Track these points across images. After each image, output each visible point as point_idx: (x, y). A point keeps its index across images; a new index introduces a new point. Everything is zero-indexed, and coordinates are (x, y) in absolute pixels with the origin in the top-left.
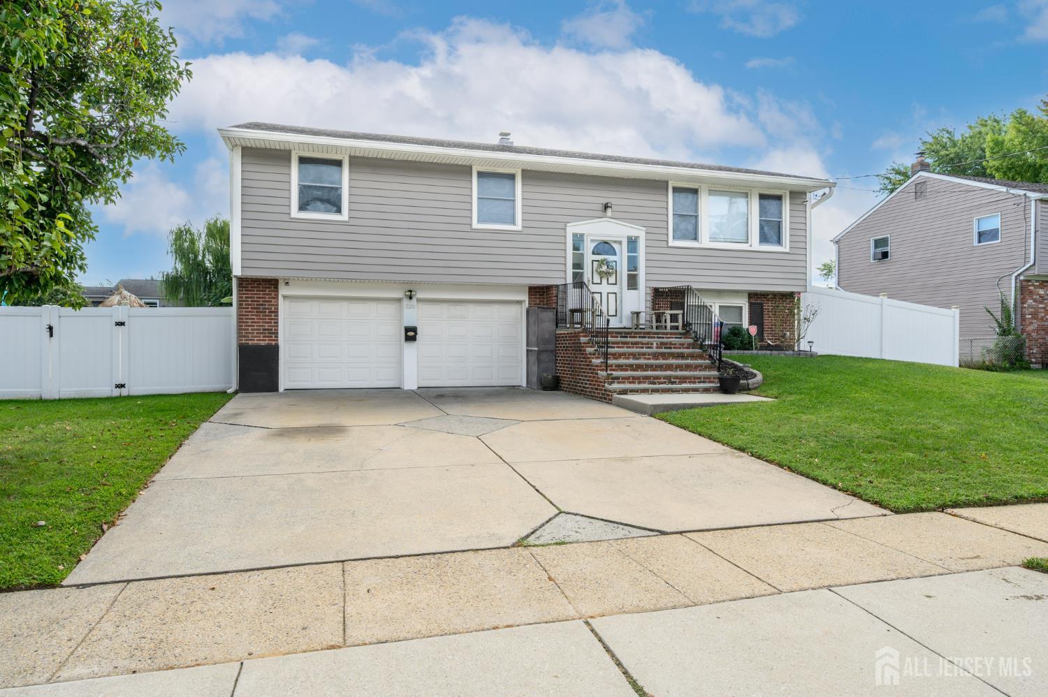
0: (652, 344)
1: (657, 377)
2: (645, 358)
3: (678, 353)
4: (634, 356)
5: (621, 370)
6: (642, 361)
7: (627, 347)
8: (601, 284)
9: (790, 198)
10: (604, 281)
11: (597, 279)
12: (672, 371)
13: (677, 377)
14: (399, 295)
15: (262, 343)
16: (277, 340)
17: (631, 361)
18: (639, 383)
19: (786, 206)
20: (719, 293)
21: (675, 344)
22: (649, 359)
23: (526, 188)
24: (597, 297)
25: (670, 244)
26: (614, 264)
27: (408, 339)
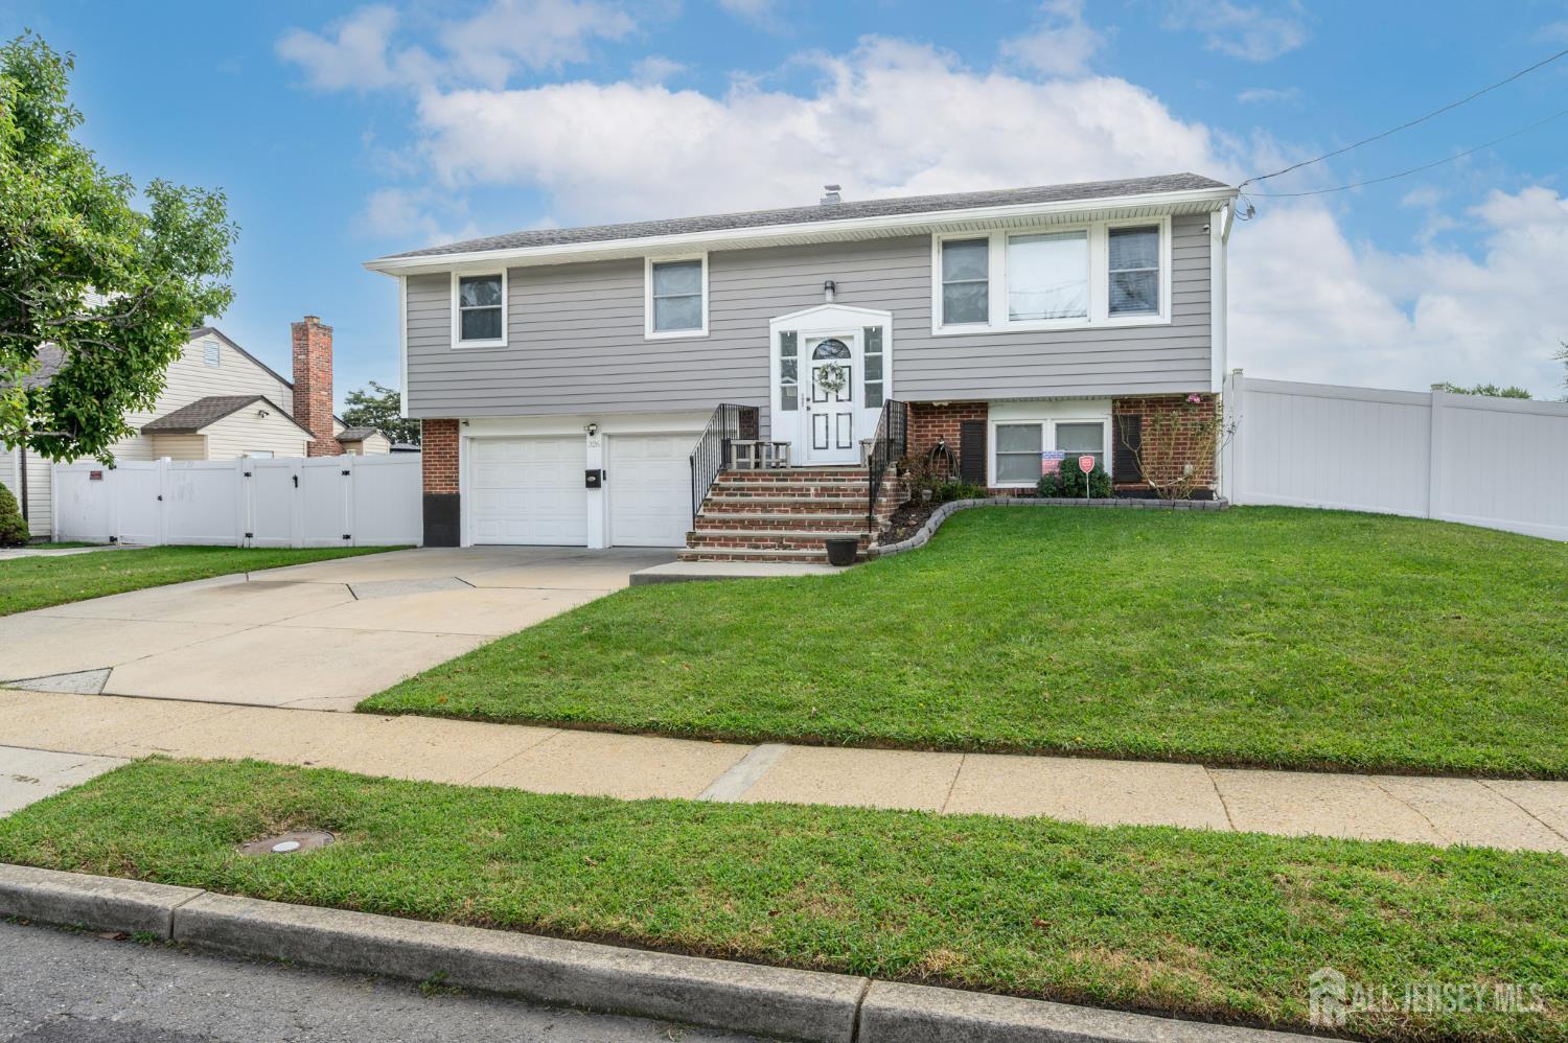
0: (808, 490)
1: (762, 539)
2: (780, 511)
3: (830, 504)
4: (765, 507)
5: (728, 528)
6: (775, 515)
7: (770, 495)
8: (827, 401)
9: (1174, 227)
10: (832, 396)
11: (820, 395)
12: (804, 529)
13: (791, 539)
14: (580, 431)
15: (444, 492)
16: (458, 489)
17: (759, 515)
18: (735, 546)
20: (1054, 403)
21: (846, 490)
22: (786, 512)
23: (717, 277)
24: (820, 421)
25: (935, 332)
26: (846, 370)
27: (589, 485)
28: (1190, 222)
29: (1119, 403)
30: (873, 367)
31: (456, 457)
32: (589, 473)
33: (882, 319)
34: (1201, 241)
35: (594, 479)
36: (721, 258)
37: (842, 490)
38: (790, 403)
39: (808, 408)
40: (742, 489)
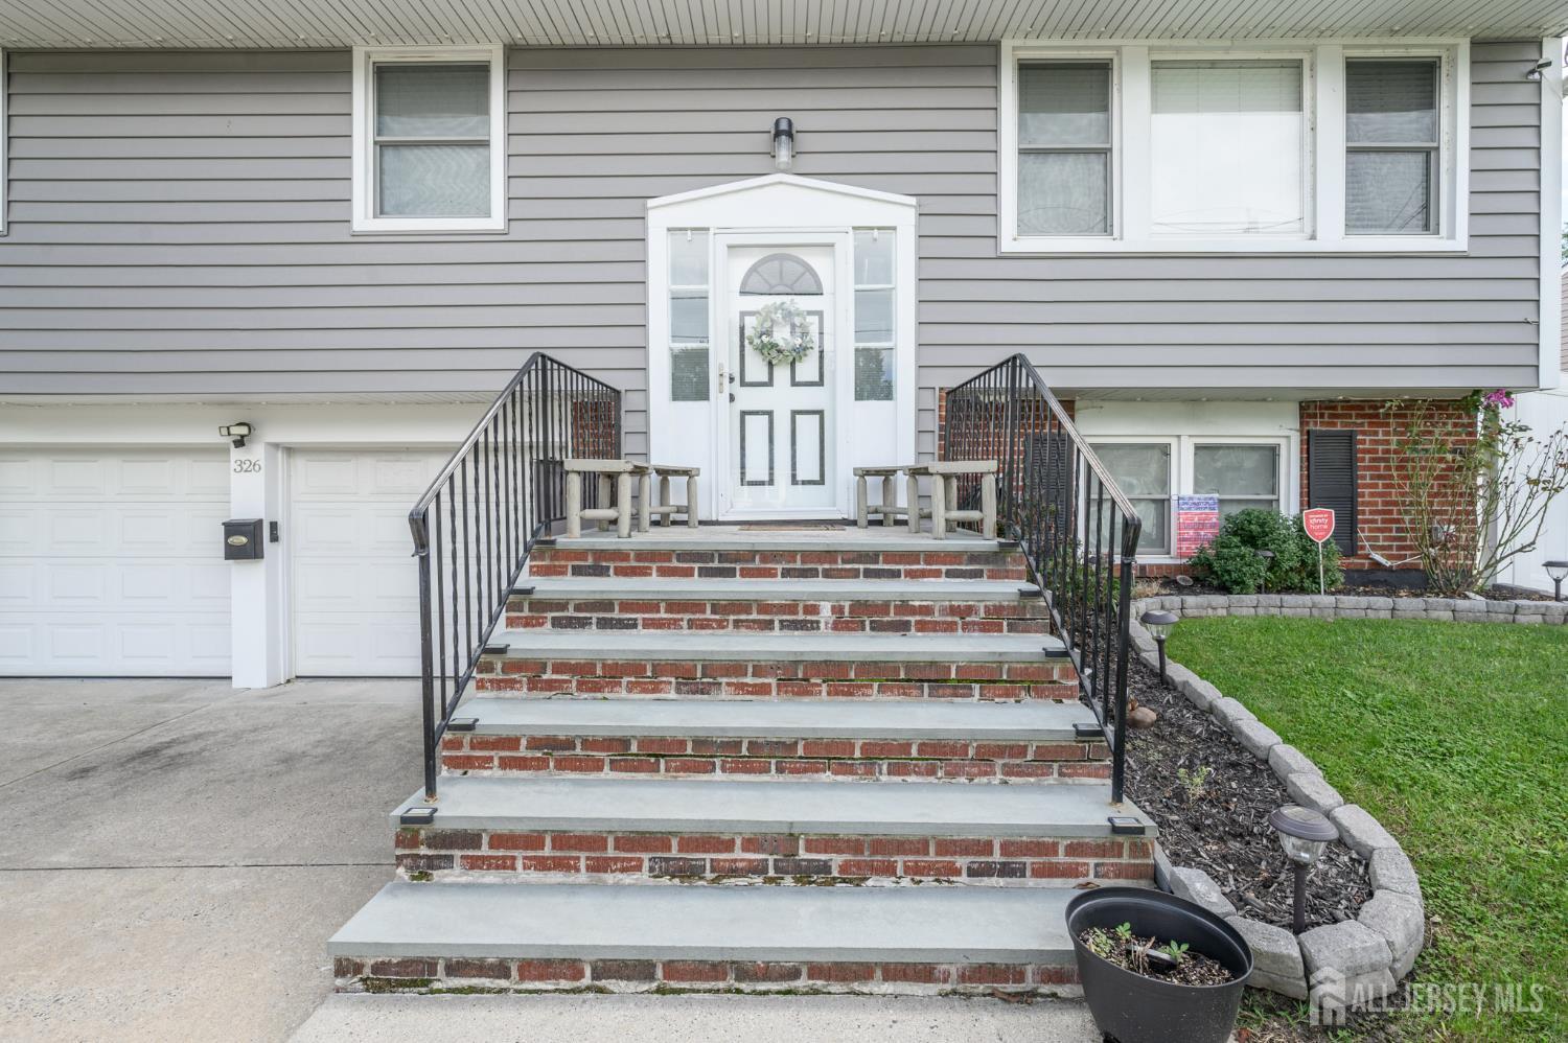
0: (813, 609)
2: (741, 687)
4: (688, 676)
8: (770, 383)
9: (1474, 63)
10: (782, 374)
11: (756, 369)
13: (829, 841)
14: (213, 437)
18: (599, 866)
19: (1457, 96)
20: (1194, 401)
21: (927, 610)
22: (761, 690)
23: (523, 102)
24: (758, 426)
25: (1008, 245)
26: (815, 319)
27: (233, 553)
28: (1506, 54)
29: (1314, 409)
32: (231, 528)
33: (894, 212)
34: (1523, 93)
35: (240, 542)
36: (533, 61)
37: (914, 611)
38: (691, 378)
39: (732, 398)
40: (606, 605)
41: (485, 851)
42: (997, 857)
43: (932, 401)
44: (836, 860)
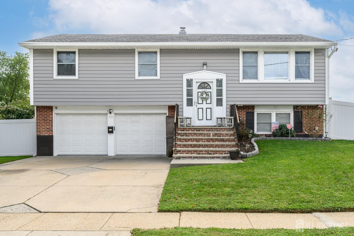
0: (210, 134)
1: (201, 151)
2: (202, 142)
3: (220, 139)
4: (197, 140)
5: (186, 147)
6: (201, 143)
7: (196, 136)
9: (315, 52)
10: (204, 102)
11: (200, 101)
12: (214, 148)
13: (212, 151)
14: (105, 112)
15: (46, 135)
16: (52, 133)
17: (195, 143)
18: (191, 154)
20: (275, 106)
21: (223, 134)
22: (205, 142)
23: (162, 58)
24: (200, 110)
25: (241, 82)
26: (210, 93)
27: (109, 132)
28: (320, 51)
29: (295, 107)
30: (219, 93)
31: (52, 120)
32: (109, 128)
33: (223, 76)
34: (323, 57)
35: (111, 130)
36: (164, 51)
37: (222, 134)
38: (190, 103)
39: (196, 106)
40: (186, 134)
41: (181, 152)
42: (226, 152)
43: (229, 107)
44: (212, 153)
